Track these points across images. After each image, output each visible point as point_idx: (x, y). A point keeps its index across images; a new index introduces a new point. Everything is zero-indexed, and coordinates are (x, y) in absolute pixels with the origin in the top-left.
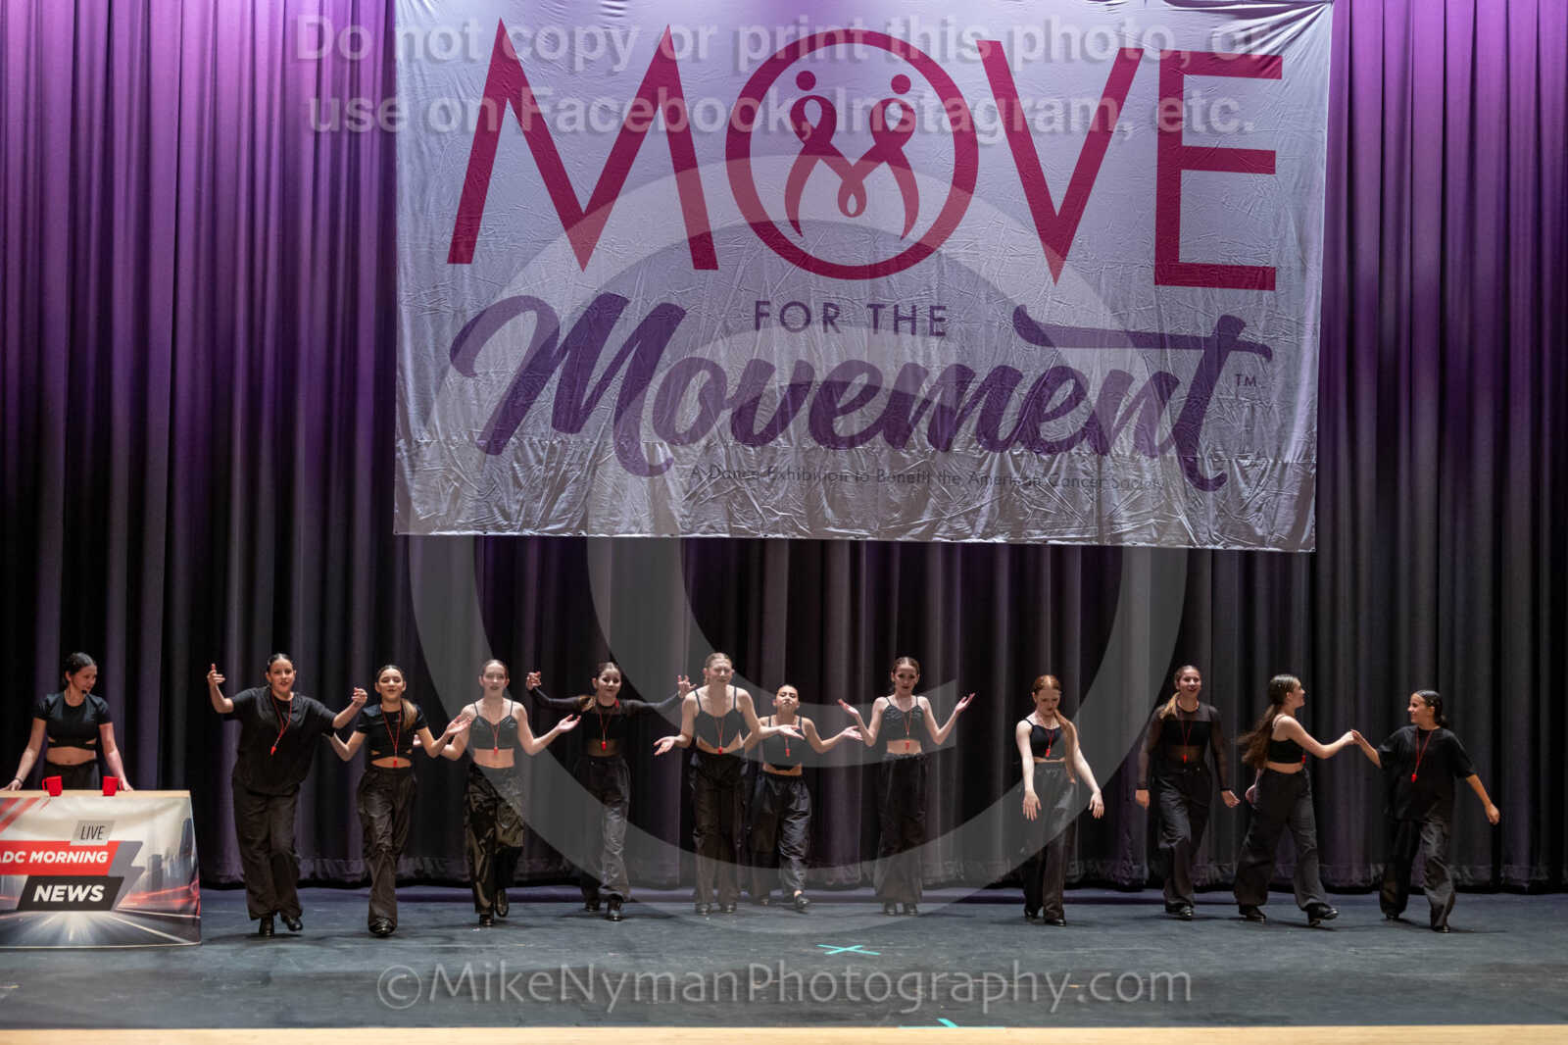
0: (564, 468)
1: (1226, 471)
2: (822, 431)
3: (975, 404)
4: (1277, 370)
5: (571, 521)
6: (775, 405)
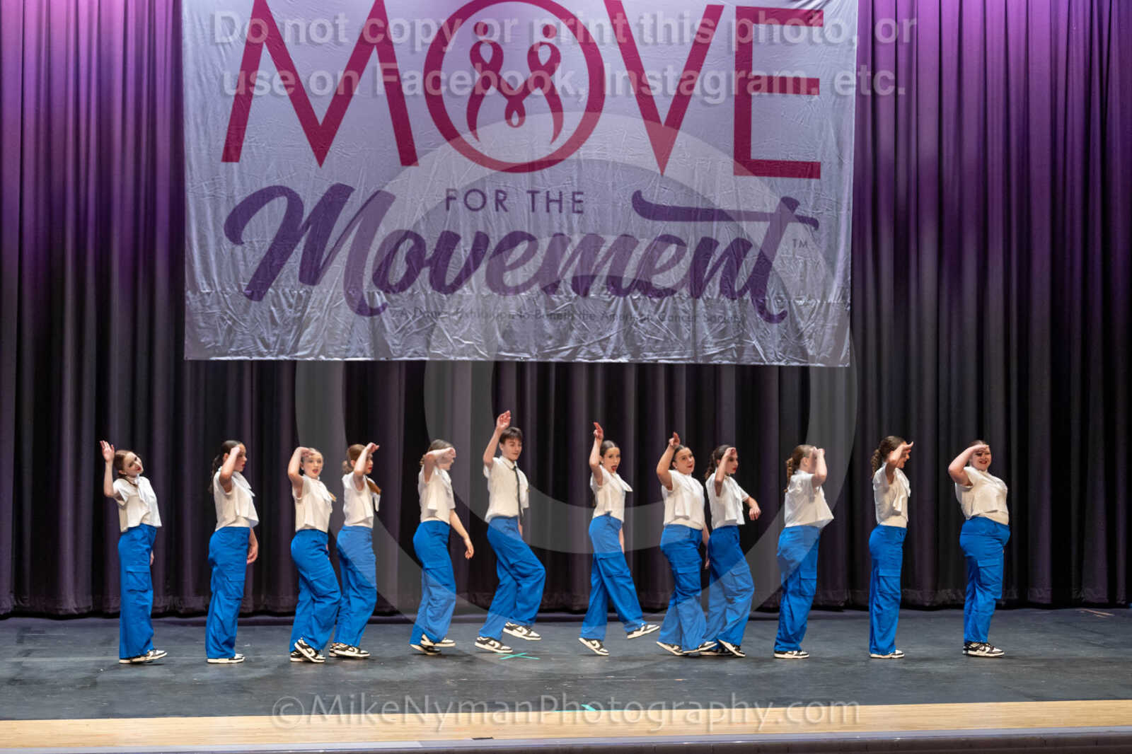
0: (308, 310)
1: (787, 309)
2: (495, 282)
3: (604, 261)
4: (823, 235)
5: (314, 348)
6: (461, 263)
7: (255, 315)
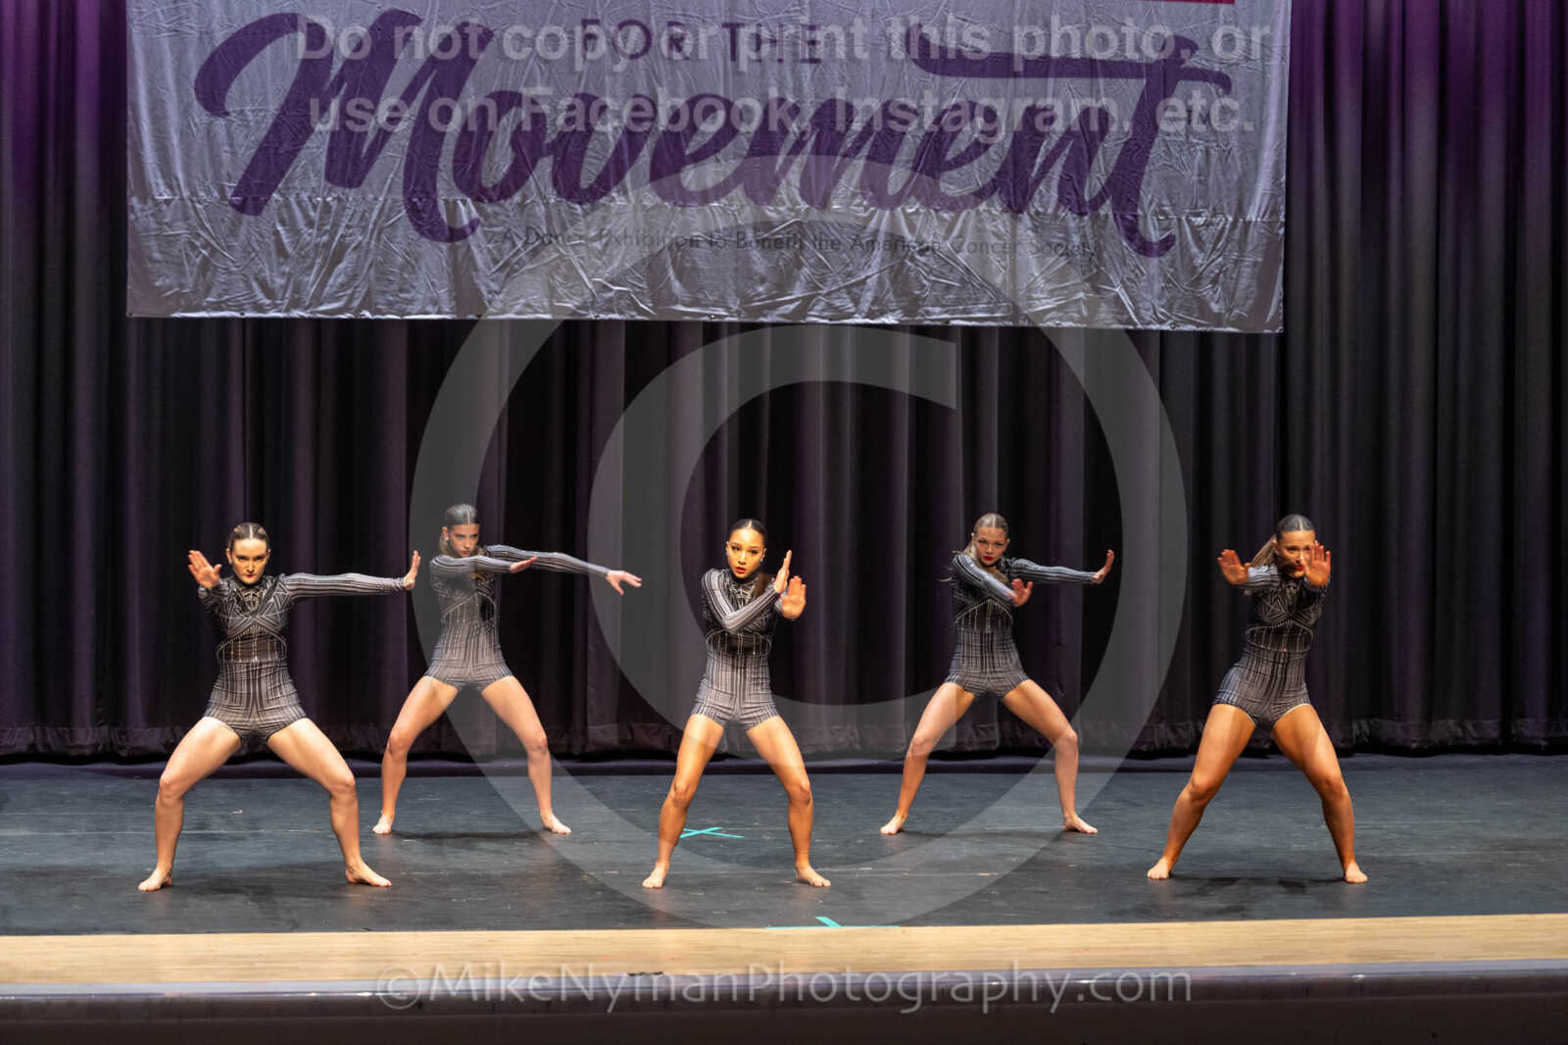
0: (341, 232)
1: (1174, 231)
3: (859, 149)
4: (1238, 102)
5: (351, 298)
6: (607, 151)
7: (248, 240)
